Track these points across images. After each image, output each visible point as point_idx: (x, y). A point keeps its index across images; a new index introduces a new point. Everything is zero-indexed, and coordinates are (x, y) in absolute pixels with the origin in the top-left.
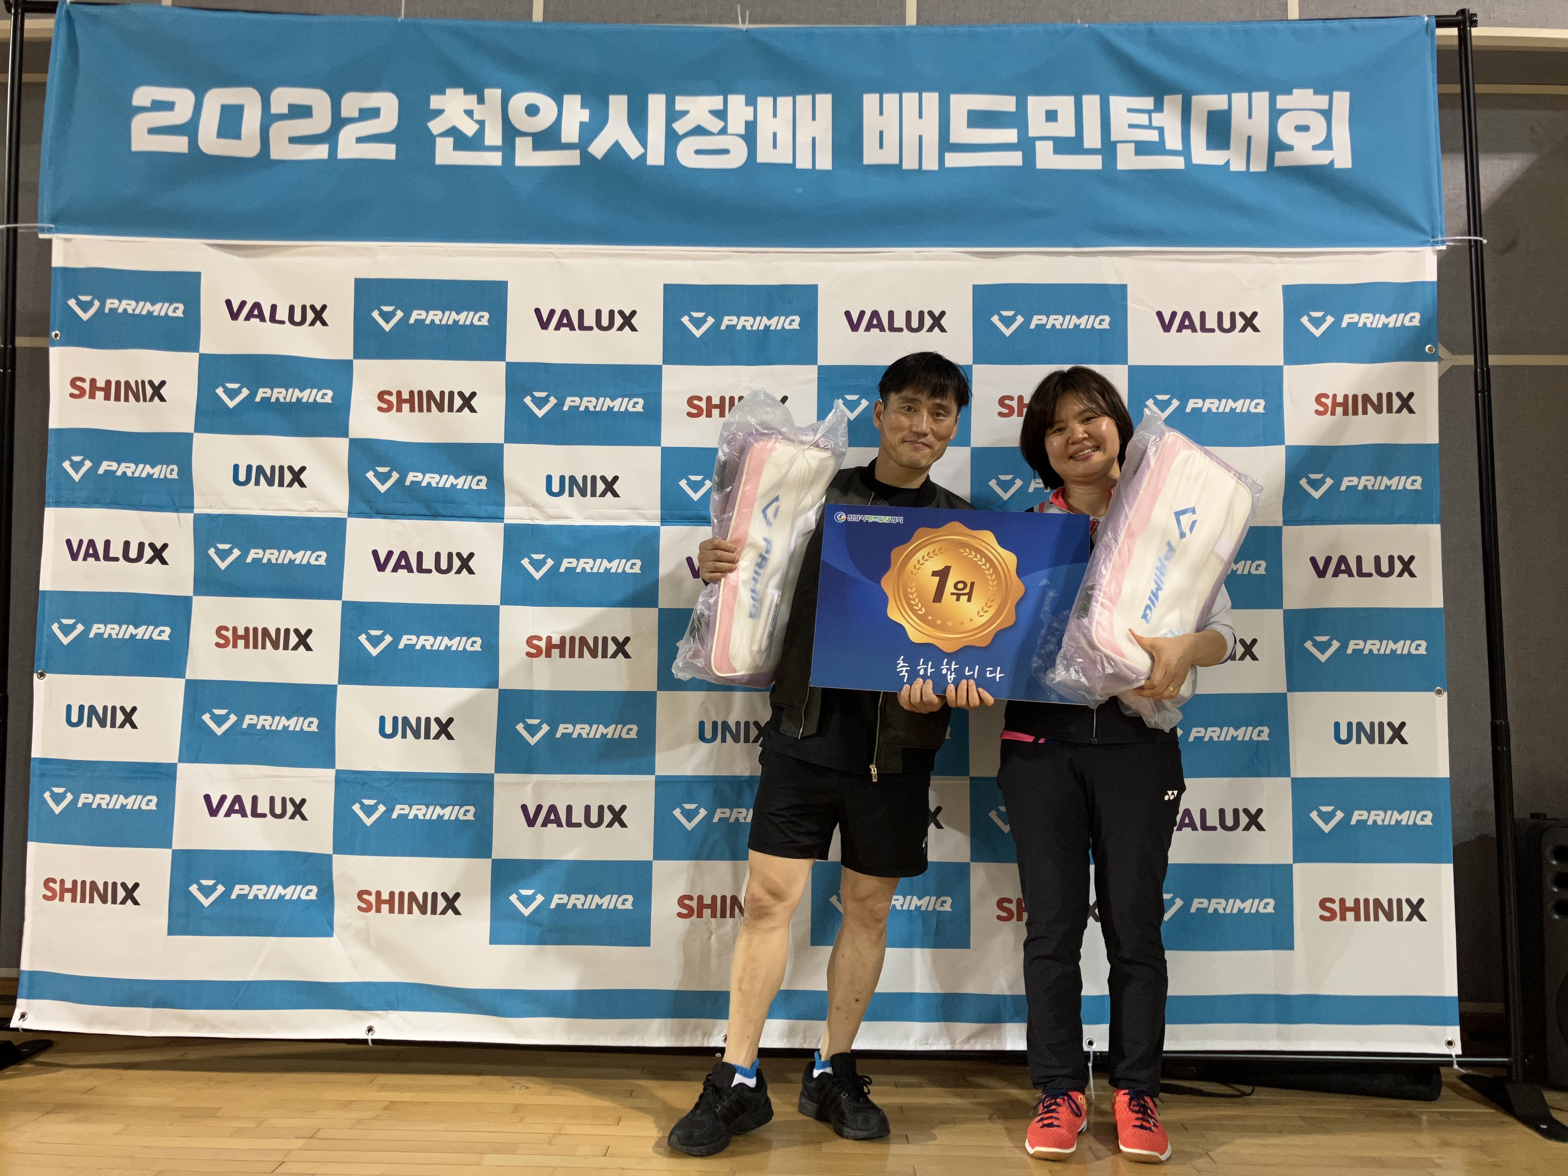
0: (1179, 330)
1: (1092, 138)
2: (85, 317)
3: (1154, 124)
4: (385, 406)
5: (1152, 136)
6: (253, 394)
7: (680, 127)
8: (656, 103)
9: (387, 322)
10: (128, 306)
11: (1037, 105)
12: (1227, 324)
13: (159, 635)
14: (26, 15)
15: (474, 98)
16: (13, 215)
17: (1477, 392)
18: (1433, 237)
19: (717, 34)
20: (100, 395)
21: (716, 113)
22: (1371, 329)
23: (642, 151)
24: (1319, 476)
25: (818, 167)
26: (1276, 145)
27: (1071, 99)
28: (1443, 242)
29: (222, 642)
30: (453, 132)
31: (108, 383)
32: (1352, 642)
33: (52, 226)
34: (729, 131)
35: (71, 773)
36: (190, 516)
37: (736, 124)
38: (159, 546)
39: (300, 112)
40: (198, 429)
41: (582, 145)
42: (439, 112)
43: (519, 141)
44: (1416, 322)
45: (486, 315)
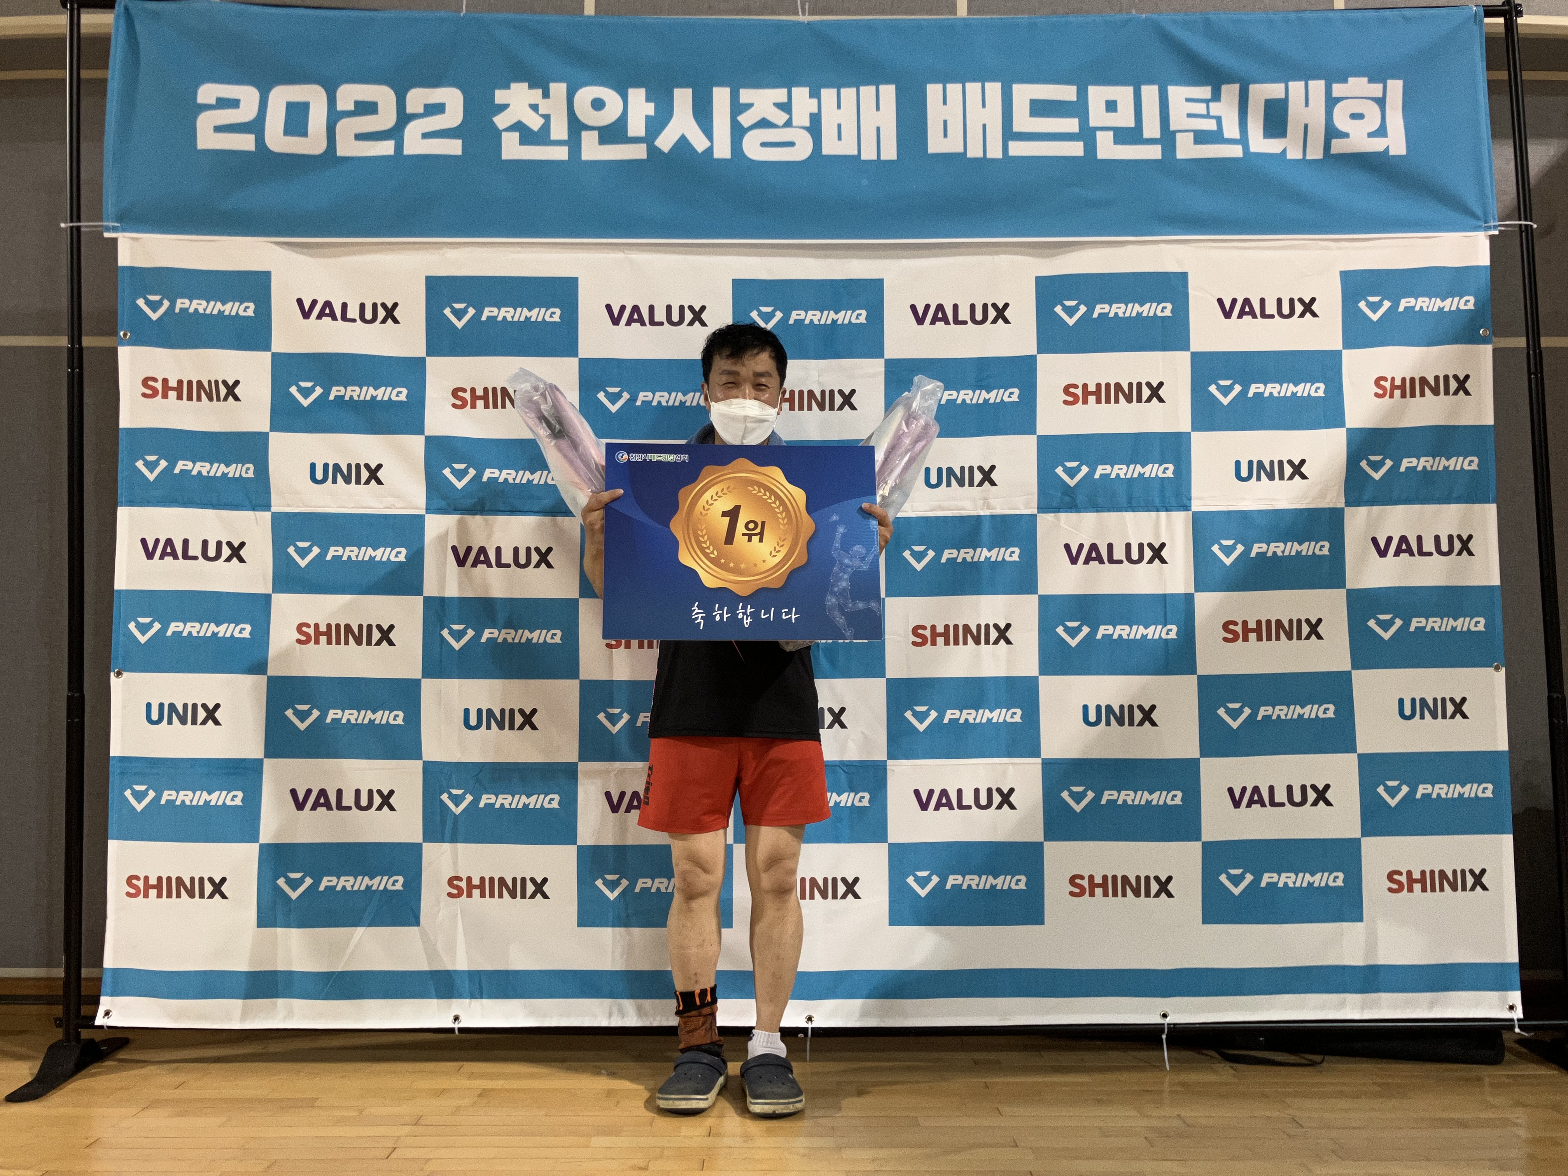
0: (1240, 316)
1: (1152, 128)
2: (154, 316)
3: (1212, 114)
4: (459, 403)
5: (1211, 125)
6: (327, 392)
7: (745, 119)
8: (721, 96)
9: (459, 320)
10: (199, 305)
11: (1097, 95)
12: (1286, 310)
13: (240, 632)
14: (82, 10)
15: (539, 92)
16: (75, 215)
17: (1530, 374)
18: (1486, 222)
19: (779, 26)
20: (172, 394)
21: (781, 106)
22: (1427, 312)
23: (708, 144)
24: (1378, 458)
25: (882, 158)
26: (1332, 132)
27: (1130, 90)
28: (1495, 227)
29: (303, 638)
30: (518, 127)
31: (180, 382)
32: (1415, 620)
33: (119, 225)
34: (795, 123)
35: (155, 771)
36: (267, 515)
37: (801, 117)
38: (236, 545)
39: (366, 108)
40: (273, 428)
41: (649, 139)
42: (504, 107)
43: (584, 134)
44: (1471, 306)
45: (558, 311)
